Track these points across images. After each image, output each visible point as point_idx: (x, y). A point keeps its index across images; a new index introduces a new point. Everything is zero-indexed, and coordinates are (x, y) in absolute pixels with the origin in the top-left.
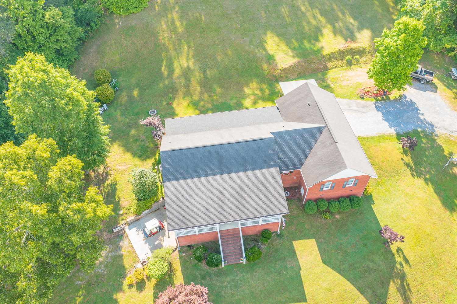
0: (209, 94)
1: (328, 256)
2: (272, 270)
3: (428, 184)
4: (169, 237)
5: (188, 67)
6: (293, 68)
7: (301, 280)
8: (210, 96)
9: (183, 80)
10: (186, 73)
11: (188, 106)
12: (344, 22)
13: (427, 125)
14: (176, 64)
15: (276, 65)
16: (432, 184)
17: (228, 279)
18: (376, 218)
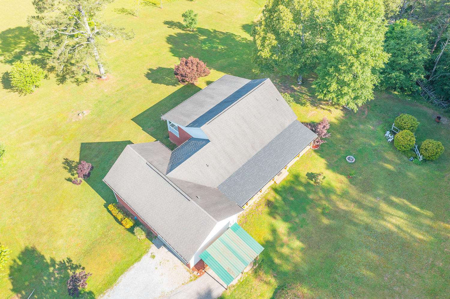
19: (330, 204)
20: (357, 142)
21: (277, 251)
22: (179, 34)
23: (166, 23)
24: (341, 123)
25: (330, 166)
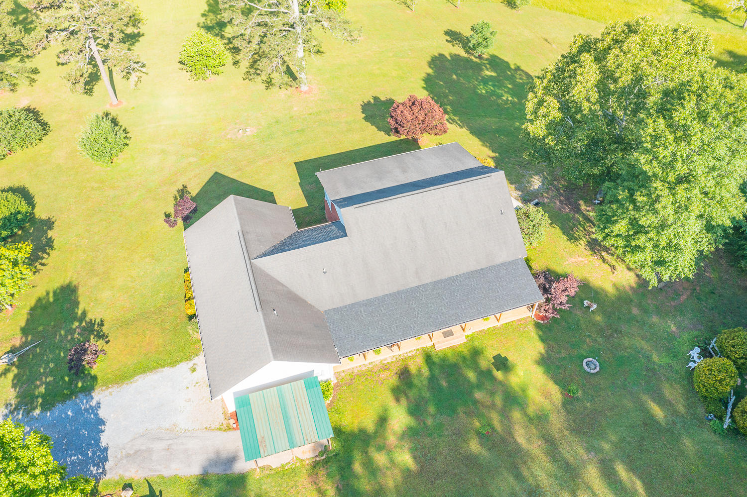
19: (501, 422)
20: (626, 342)
21: (367, 453)
22: (456, 58)
23: (449, 33)
24: (619, 298)
25: (545, 362)
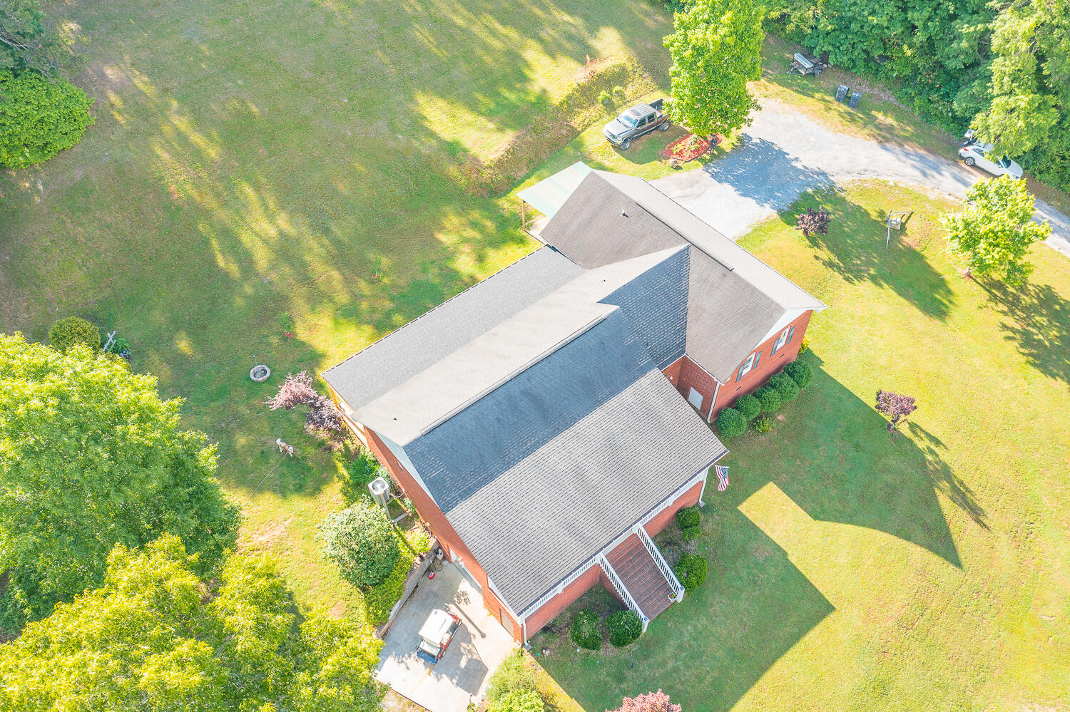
0: (367, 278)
1: (813, 501)
2: (738, 583)
3: (881, 286)
4: (483, 636)
5: (281, 233)
6: (513, 154)
7: (799, 573)
8: (372, 282)
9: (287, 270)
10: (285, 251)
11: (337, 323)
12: (555, 25)
13: (815, 176)
14: (246, 239)
15: (475, 159)
16: (887, 283)
17: (670, 651)
18: (843, 390)
